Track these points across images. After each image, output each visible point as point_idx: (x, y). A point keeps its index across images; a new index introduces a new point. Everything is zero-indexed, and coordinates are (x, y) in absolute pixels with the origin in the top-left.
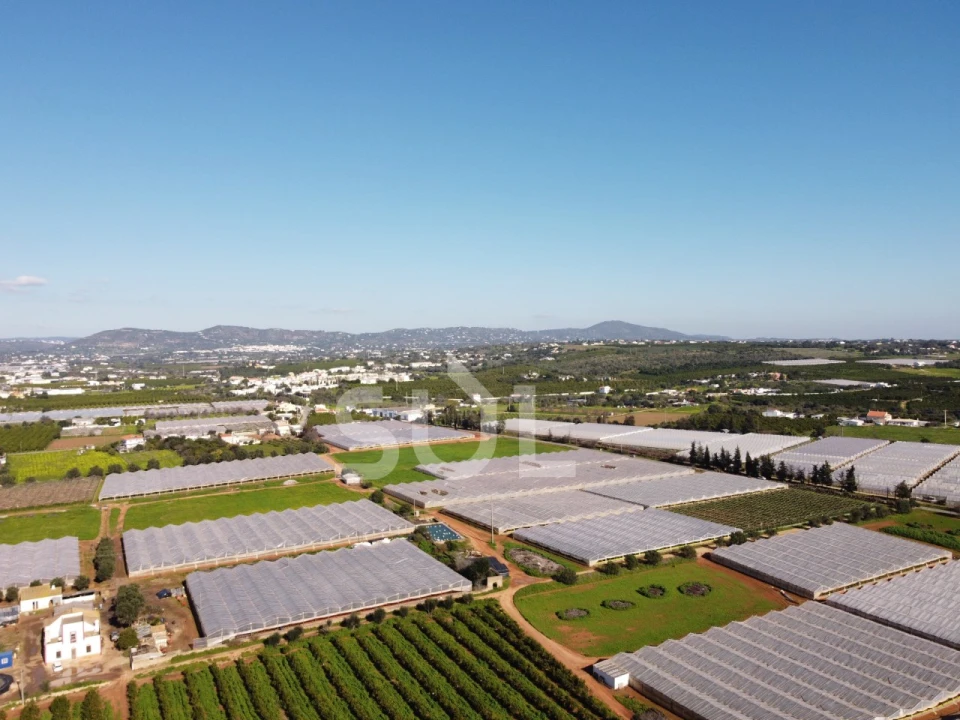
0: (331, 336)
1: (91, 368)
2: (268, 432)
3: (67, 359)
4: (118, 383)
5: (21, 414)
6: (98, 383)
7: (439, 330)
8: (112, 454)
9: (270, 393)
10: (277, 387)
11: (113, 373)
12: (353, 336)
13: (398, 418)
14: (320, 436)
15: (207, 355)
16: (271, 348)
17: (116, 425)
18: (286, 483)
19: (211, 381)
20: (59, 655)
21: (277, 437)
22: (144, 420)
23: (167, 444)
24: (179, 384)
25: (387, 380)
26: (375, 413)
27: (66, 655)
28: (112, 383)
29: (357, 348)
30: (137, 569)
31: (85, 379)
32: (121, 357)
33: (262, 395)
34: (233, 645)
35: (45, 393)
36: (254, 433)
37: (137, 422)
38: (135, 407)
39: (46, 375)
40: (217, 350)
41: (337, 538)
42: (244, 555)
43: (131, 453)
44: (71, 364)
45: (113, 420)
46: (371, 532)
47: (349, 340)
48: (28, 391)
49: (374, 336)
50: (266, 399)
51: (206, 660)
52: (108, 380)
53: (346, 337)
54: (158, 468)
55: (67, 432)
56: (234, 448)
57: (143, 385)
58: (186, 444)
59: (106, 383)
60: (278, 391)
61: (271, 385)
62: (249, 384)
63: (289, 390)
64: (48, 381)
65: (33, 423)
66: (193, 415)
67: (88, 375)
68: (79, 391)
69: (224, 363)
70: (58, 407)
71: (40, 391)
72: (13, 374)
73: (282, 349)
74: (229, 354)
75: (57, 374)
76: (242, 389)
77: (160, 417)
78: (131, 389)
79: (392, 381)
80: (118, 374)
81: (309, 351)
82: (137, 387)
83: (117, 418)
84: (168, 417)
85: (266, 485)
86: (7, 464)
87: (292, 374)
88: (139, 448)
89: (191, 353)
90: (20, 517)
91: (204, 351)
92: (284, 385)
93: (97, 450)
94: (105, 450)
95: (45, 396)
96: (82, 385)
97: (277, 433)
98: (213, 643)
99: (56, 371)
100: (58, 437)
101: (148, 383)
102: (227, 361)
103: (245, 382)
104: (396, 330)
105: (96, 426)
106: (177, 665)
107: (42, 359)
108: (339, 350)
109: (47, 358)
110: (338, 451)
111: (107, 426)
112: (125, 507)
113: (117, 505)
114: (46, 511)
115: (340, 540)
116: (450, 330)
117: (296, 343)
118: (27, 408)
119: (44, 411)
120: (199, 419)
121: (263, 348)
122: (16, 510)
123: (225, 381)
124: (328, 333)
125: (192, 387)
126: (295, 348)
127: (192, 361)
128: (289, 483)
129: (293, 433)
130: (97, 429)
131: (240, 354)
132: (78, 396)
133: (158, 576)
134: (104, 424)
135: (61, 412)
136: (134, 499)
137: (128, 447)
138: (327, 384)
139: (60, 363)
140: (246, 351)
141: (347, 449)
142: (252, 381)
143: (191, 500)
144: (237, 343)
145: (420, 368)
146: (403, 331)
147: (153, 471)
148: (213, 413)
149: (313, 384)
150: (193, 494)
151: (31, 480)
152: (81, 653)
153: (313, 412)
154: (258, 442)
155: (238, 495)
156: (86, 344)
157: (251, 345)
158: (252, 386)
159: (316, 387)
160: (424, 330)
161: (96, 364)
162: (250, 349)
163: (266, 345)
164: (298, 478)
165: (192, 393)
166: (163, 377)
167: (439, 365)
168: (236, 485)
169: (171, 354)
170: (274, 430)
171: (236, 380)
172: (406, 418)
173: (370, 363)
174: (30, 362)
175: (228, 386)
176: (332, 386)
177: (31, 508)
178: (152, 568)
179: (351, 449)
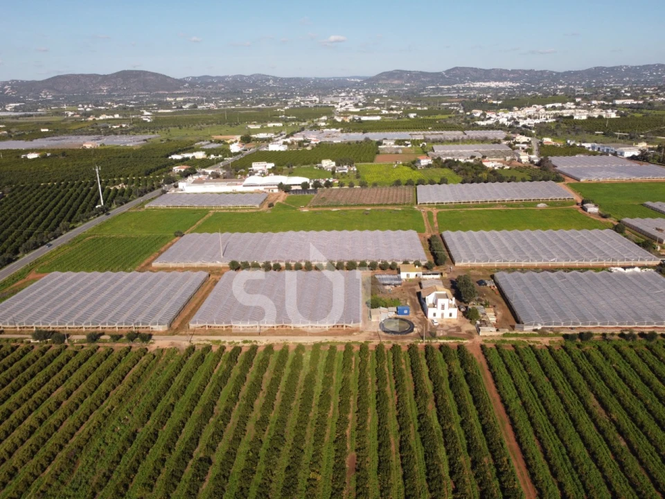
0: (540, 74)
1: (378, 100)
2: (513, 159)
3: (363, 92)
4: (399, 112)
5: (352, 134)
6: (387, 112)
7: (636, 67)
8: (414, 169)
9: (503, 125)
10: (508, 120)
11: (393, 104)
12: (558, 74)
13: (615, 154)
14: (555, 166)
15: (449, 90)
16: (493, 84)
17: (409, 146)
18: (539, 205)
19: (458, 112)
20: (434, 315)
21: (520, 164)
22: (425, 144)
23: (447, 164)
24: (437, 114)
25: (596, 116)
26: (593, 147)
27: (439, 316)
28: (395, 112)
29: (561, 84)
30: (460, 261)
31: (378, 109)
32: (394, 91)
33: (498, 126)
34: (542, 333)
35: (360, 119)
36: (502, 159)
37: (421, 145)
38: (416, 133)
39: (356, 106)
40: (455, 86)
41: (596, 261)
42: (528, 263)
43: (424, 169)
44: (366, 96)
45: (406, 142)
46: (623, 260)
47: (555, 77)
48: (351, 117)
49: (576, 73)
50: (501, 129)
51: (525, 340)
52: (392, 109)
53: (552, 74)
54: (446, 183)
55: (383, 149)
56: (493, 172)
57: (415, 114)
58: (459, 166)
59: (392, 112)
60: (509, 123)
61: (504, 117)
62: (487, 117)
63: (518, 123)
64: (358, 110)
65: (361, 142)
66: (455, 141)
67: (378, 105)
68: (378, 118)
69: (461, 97)
70: (372, 130)
71: (357, 117)
72: (338, 104)
73: (501, 85)
74: (464, 89)
75: (360, 104)
76: (483, 120)
77: (435, 142)
78: (408, 117)
79: (600, 117)
80: (396, 105)
81: (522, 87)
82: (412, 116)
83: (408, 140)
84: (440, 141)
85: (525, 205)
86: (357, 171)
87: (516, 108)
88: (429, 166)
89: (438, 88)
90: (378, 210)
91: (446, 87)
92: (512, 119)
93: (403, 165)
94: (408, 165)
95: (360, 121)
96: (378, 113)
97: (520, 161)
98: (528, 329)
99: (360, 102)
100: (378, 153)
101: (419, 113)
102: (463, 95)
103: (484, 114)
104: (595, 68)
105: (397, 146)
106: (508, 339)
107: (348, 92)
108: (546, 86)
109: (351, 91)
110: (572, 181)
111: (403, 146)
112: (435, 211)
113: (430, 209)
114: (390, 208)
115: (597, 262)
116: (647, 67)
117: (512, 80)
118: (355, 130)
119: (364, 133)
120: (461, 145)
121: (487, 84)
122: (373, 205)
123: (468, 113)
124: (537, 71)
125: (445, 117)
126: (511, 84)
127: (439, 95)
128: (541, 205)
129: (532, 162)
130: (398, 148)
131: (471, 89)
132: (378, 121)
133: (473, 268)
134: (401, 145)
135: (374, 134)
136: (439, 206)
137: (422, 164)
138: (547, 119)
139: (360, 95)
140: (475, 86)
141: (579, 180)
142: (489, 114)
143: (476, 211)
144: (469, 80)
145: (623, 104)
146: (602, 68)
147: (444, 185)
148: (468, 140)
149: (535, 118)
150: (475, 207)
151: (375, 185)
152: (447, 316)
153: (541, 143)
154: (508, 167)
155: (506, 211)
156: (372, 82)
157: (479, 81)
158: (490, 118)
159: (537, 121)
160: (621, 67)
161: (380, 96)
162: (478, 85)
163: (489, 81)
164: (546, 202)
165: (448, 122)
166: (426, 108)
167: (641, 102)
168: (502, 203)
169: (424, 89)
170: (517, 158)
171: (478, 113)
172: (622, 154)
173: (578, 100)
174: (343, 94)
175: (473, 118)
176: (550, 121)
177: (381, 205)
178: (469, 262)
179: (582, 180)
